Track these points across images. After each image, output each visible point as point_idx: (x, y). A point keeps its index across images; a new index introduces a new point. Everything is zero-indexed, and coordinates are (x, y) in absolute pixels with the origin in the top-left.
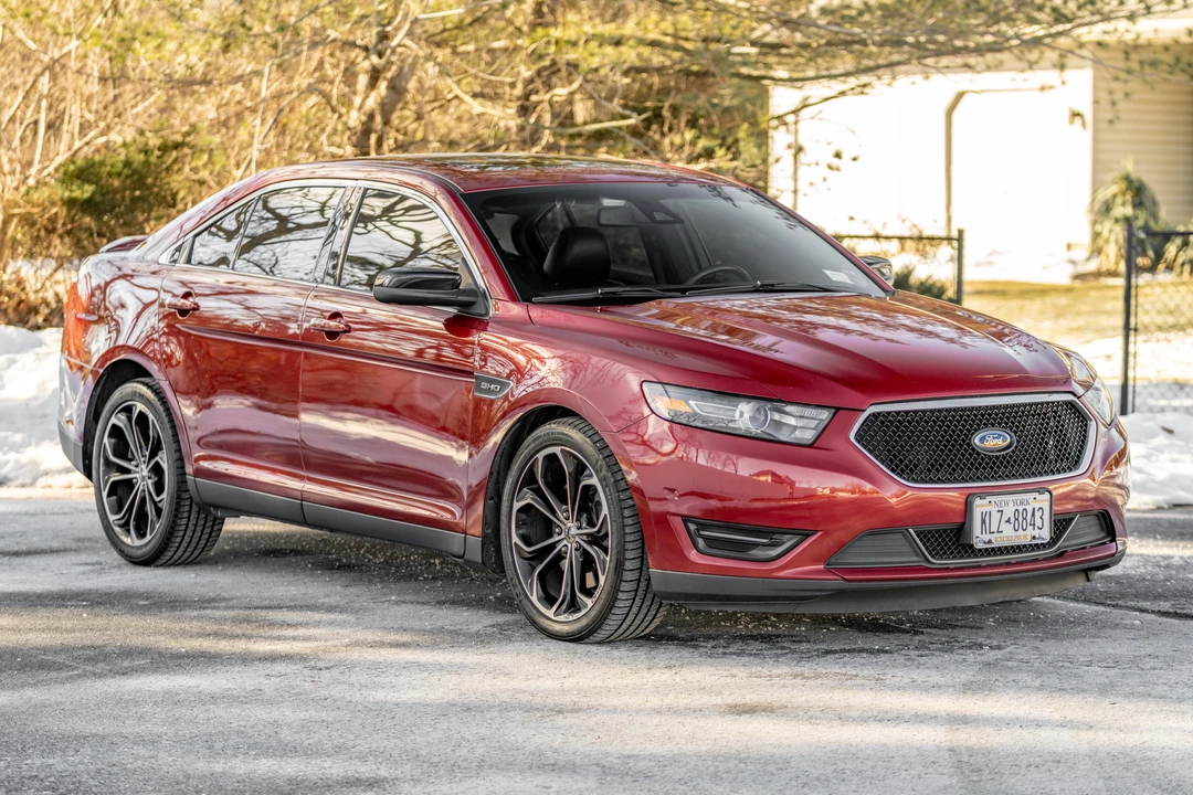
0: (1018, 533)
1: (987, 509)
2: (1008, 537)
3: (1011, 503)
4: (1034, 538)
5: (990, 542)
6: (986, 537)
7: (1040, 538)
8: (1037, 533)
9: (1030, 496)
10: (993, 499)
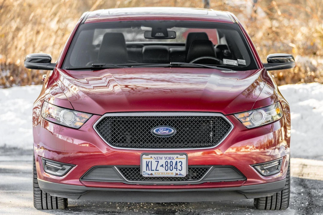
0: (167, 171)
1: (150, 160)
2: (162, 173)
3: (164, 159)
4: (177, 174)
5: (152, 174)
6: (150, 172)
7: (180, 174)
8: (178, 172)
9: (175, 156)
10: (153, 156)
